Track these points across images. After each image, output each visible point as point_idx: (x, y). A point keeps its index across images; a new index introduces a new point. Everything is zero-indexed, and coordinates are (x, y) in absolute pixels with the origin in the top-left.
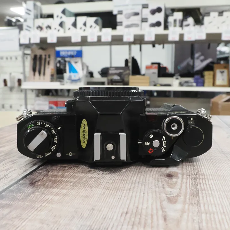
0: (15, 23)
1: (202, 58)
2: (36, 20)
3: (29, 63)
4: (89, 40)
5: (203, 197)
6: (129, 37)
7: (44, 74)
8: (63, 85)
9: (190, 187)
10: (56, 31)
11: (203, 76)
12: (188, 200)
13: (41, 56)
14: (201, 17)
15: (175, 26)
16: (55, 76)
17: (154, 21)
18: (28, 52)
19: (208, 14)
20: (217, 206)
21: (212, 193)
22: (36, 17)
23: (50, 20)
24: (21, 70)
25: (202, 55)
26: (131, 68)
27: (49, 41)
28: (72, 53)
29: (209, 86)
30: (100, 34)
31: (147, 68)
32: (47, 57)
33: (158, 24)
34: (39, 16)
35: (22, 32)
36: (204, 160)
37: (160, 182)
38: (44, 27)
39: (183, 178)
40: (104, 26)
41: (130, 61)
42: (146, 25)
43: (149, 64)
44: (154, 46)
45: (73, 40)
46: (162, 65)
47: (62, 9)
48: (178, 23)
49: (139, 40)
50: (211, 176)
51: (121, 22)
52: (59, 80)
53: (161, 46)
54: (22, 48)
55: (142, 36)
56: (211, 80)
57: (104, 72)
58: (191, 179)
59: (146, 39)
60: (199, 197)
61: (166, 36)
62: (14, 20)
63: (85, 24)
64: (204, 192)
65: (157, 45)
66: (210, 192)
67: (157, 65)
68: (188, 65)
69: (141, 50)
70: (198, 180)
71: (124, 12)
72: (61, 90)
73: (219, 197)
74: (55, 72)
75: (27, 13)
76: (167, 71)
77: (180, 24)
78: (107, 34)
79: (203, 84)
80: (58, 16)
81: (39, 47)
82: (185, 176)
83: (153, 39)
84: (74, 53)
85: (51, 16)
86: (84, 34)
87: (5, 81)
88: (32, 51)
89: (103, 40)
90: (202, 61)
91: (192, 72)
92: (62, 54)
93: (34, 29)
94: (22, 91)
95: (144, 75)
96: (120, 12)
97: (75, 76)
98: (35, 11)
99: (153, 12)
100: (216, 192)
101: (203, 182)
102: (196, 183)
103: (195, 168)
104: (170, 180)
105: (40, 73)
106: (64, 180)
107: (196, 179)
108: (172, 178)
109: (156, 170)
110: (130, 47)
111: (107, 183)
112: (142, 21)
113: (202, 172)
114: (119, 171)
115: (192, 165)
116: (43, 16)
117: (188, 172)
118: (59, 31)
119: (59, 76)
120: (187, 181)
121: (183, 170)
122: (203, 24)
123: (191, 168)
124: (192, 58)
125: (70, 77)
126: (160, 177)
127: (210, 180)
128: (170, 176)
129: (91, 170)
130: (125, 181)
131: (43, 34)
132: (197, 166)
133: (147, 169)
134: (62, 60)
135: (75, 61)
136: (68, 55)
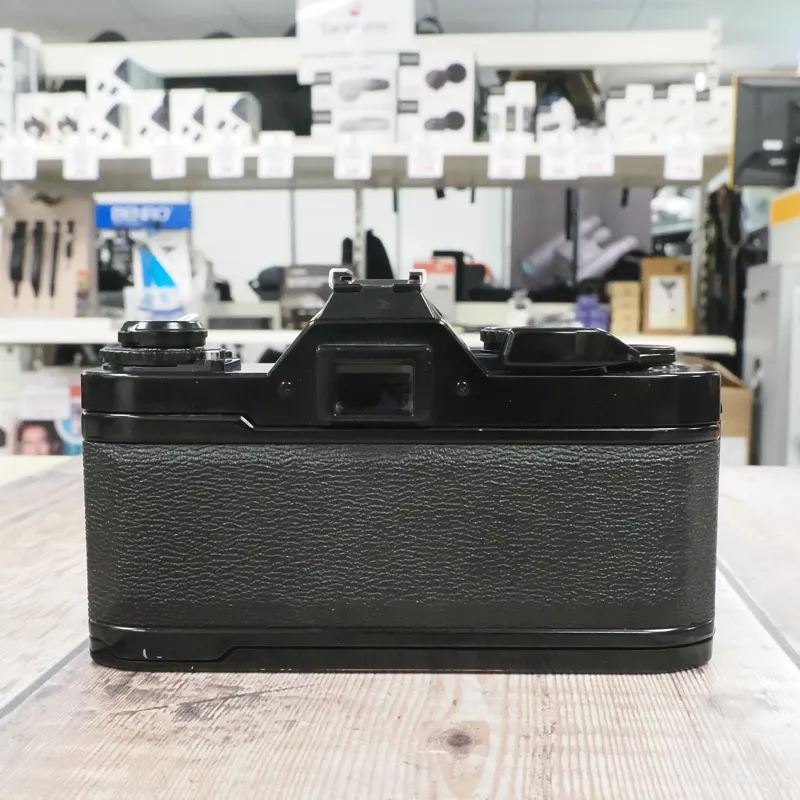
1: (603, 234)
2: (23, 98)
4: (216, 171)
6: (354, 164)
7: (52, 291)
9: (524, 788)
10: (93, 141)
11: (605, 299)
13: (40, 226)
14: (596, 99)
15: (511, 129)
16: (94, 296)
17: (442, 112)
19: (619, 90)
22: (23, 87)
23: (74, 97)
25: (604, 224)
26: (362, 269)
27: (70, 173)
28: (155, 215)
29: (626, 332)
30: (251, 150)
32: (64, 228)
33: (454, 121)
34: (34, 84)
37: (424, 772)
38: (52, 123)
39: (504, 750)
40: (269, 123)
41: (360, 244)
42: (413, 123)
43: (426, 256)
44: (440, 194)
45: (158, 172)
46: (471, 257)
47: (116, 63)
48: (520, 121)
49: (390, 175)
50: (598, 739)
51: (328, 112)
52: (105, 310)
53: (467, 193)
55: (401, 161)
56: (634, 313)
57: (271, 284)
58: (530, 755)
59: (414, 171)
61: (483, 161)
63: (199, 116)
65: (450, 192)
67: (451, 261)
68: (558, 257)
69: (395, 208)
70: (554, 755)
71: (337, 79)
74: (92, 283)
76: (487, 280)
77: (527, 125)
78: (280, 149)
79: (607, 326)
80: (101, 87)
81: (33, 193)
82: (511, 741)
83: (437, 172)
84: (162, 214)
85: (77, 85)
86: (198, 150)
88: (9, 208)
89: (264, 171)
90: (603, 245)
91: (570, 283)
93: (15, 131)
96: (324, 78)
97: (164, 298)
98: (20, 67)
99: (437, 80)
101: (569, 765)
102: (548, 772)
103: (550, 701)
104: (458, 762)
105: (36, 285)
106: (83, 778)
107: (548, 752)
108: (466, 752)
109: (415, 715)
110: (359, 197)
111: (235, 783)
112: (400, 111)
113: (571, 720)
114: (284, 727)
115: (540, 690)
116: (48, 84)
117: (524, 720)
118: (107, 139)
119: (106, 295)
120: (516, 762)
121: (510, 711)
122: (602, 124)
123: (535, 704)
124: (568, 237)
125: (148, 299)
126: (426, 746)
127: (596, 753)
128: (460, 741)
129: (186, 723)
130: (301, 773)
131: (47, 148)
132: (557, 694)
133: (385, 715)
134: (119, 236)
135: (165, 243)
136: (139, 219)
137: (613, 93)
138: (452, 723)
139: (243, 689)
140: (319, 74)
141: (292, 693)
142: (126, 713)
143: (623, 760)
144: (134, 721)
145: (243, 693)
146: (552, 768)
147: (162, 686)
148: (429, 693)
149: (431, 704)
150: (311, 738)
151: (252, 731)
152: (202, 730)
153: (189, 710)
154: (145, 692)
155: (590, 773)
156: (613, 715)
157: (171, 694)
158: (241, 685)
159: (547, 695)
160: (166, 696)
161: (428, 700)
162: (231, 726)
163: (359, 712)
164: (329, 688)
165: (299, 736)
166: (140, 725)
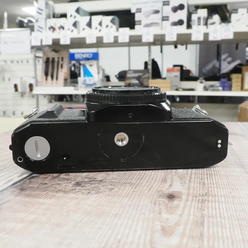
0: (27, 23)
1: (229, 59)
2: (48, 20)
3: (40, 66)
4: (105, 41)
5: (209, 227)
6: (148, 37)
7: (57, 79)
8: (78, 90)
9: (194, 212)
10: (69, 32)
11: (230, 80)
12: (188, 231)
13: (53, 59)
14: (228, 15)
15: (199, 24)
16: (69, 80)
17: (176, 20)
18: (40, 54)
19: (236, 11)
20: (226, 241)
21: (221, 222)
22: (48, 17)
23: (63, 19)
24: (33, 74)
25: (230, 56)
26: (150, 71)
27: (62, 42)
28: (88, 56)
29: (237, 90)
30: (116, 34)
31: (169, 71)
32: (60, 59)
33: (180, 22)
34: (52, 16)
35: (33, 33)
36: (218, 176)
37: (157, 205)
38: (57, 27)
39: (187, 200)
40: (122, 25)
41: (150, 63)
42: (167, 24)
43: (171, 66)
44: (176, 47)
45: (88, 41)
46: (186, 67)
47: (75, 8)
48: (202, 22)
49: (160, 41)
50: (223, 198)
51: (140, 21)
52: (72, 84)
53: (184, 47)
54: (34, 50)
55: (163, 36)
56: (239, 84)
57: (122, 76)
58: (197, 202)
59: (167, 39)
60: (203, 227)
61: (190, 35)
62: (26, 21)
63: (100, 24)
64: (211, 220)
65: (179, 46)
66: (219, 220)
67: (179, 68)
68: (214, 67)
69: (161, 52)
70: (206, 203)
71: (143, 11)
72: (76, 95)
73: (230, 228)
74: (68, 76)
75: (38, 12)
76: (191, 75)
77: (204, 23)
78: (125, 34)
79: (230, 88)
80: (71, 16)
81: (51, 49)
82: (190, 198)
83: (175, 39)
84: (90, 56)
85: (64, 16)
86: (100, 35)
87: (16, 86)
88: (44, 53)
89: (120, 40)
90: (229, 63)
91: (218, 75)
92: (77, 56)
93: (46, 30)
94: (33, 96)
95: (165, 79)
96: (139, 10)
97: (90, 80)
98: (48, 11)
99: (175, 10)
100: (227, 220)
101: (212, 206)
102: (203, 208)
103: (206, 186)
104: (170, 203)
105: (52, 77)
106: (39, 202)
107: (204, 201)
108: (174, 200)
109: (156, 188)
110: (150, 48)
111: (89, 206)
112: (163, 20)
113: (213, 192)
114: (109, 190)
115: (202, 183)
116: (56, 16)
117: (195, 191)
118: (73, 32)
119: (72, 80)
120: (191, 204)
121: (190, 188)
122: (230, 22)
123: (200, 187)
124: (218, 60)
125: (85, 81)
126: (159, 198)
127: (222, 203)
128: (171, 197)
129: (76, 188)
130: (113, 204)
131: (55, 35)
132: (208, 184)
133: (145, 188)
134: (77, 63)
135: (90, 64)
136: (83, 58)
137: (234, 11)
138: (169, 191)
139: (97, 179)
140: (137, 9)
141: (113, 180)
142: (57, 184)
143: (232, 205)
144: (59, 186)
145: (97, 180)
146: (205, 207)
147: (70, 177)
148: (161, 182)
149: (162, 186)
150: (118, 193)
151: (98, 191)
152: (81, 189)
153: (78, 184)
154: (65, 178)
155: (219, 209)
156: (229, 191)
157: (73, 179)
158: (97, 178)
159: (204, 185)
160: (71, 180)
161: (161, 184)
162: (91, 189)
163: (136, 186)
164: (127, 180)
165: (114, 193)
166: (61, 188)
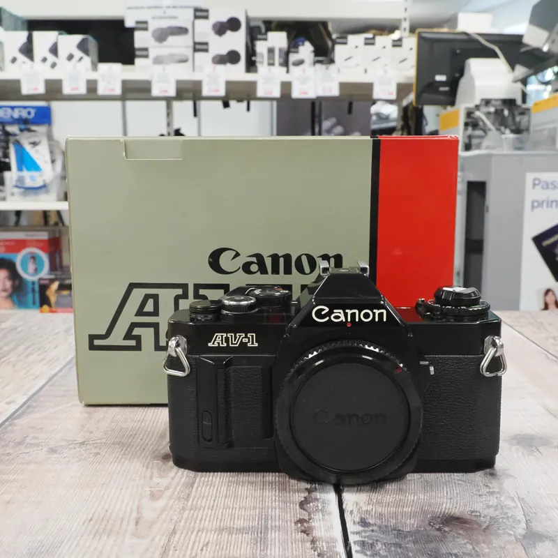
1: (339, 129)
4: (67, 90)
6: (164, 85)
8: (4, 199)
12: (176, 494)
14: (329, 43)
15: (271, 64)
17: (224, 51)
19: (343, 40)
20: (209, 498)
25: (338, 123)
28: (24, 114)
30: (93, 76)
33: (232, 57)
37: (150, 469)
40: (104, 57)
42: (204, 59)
44: (226, 105)
45: (26, 90)
48: (277, 59)
49: (190, 92)
51: (146, 50)
53: (244, 104)
55: (198, 84)
59: (206, 92)
61: (252, 86)
63: (54, 50)
65: (233, 103)
69: (195, 114)
71: (153, 26)
77: (282, 60)
78: (112, 75)
83: (221, 92)
84: (29, 113)
89: (102, 90)
96: (143, 25)
97: (32, 178)
99: (221, 29)
104: (164, 465)
108: (168, 461)
109: (151, 448)
110: (169, 107)
112: (195, 50)
114: (94, 456)
122: (332, 61)
125: (21, 180)
126: (152, 460)
129: (51, 456)
130: (99, 473)
133: (138, 448)
135: (32, 140)
136: (12, 117)
137: (339, 40)
138: (165, 451)
140: (138, 22)
142: (25, 453)
144: (28, 455)
147: (40, 441)
150: (105, 459)
151: (80, 458)
152: (58, 458)
153: (53, 450)
154: (33, 444)
158: (76, 439)
160: (42, 445)
162: (71, 456)
163: (127, 447)
165: (99, 459)
166: (31, 458)
